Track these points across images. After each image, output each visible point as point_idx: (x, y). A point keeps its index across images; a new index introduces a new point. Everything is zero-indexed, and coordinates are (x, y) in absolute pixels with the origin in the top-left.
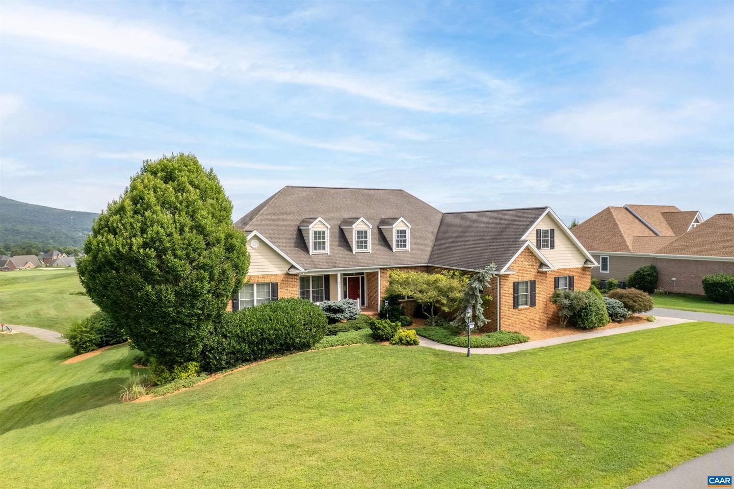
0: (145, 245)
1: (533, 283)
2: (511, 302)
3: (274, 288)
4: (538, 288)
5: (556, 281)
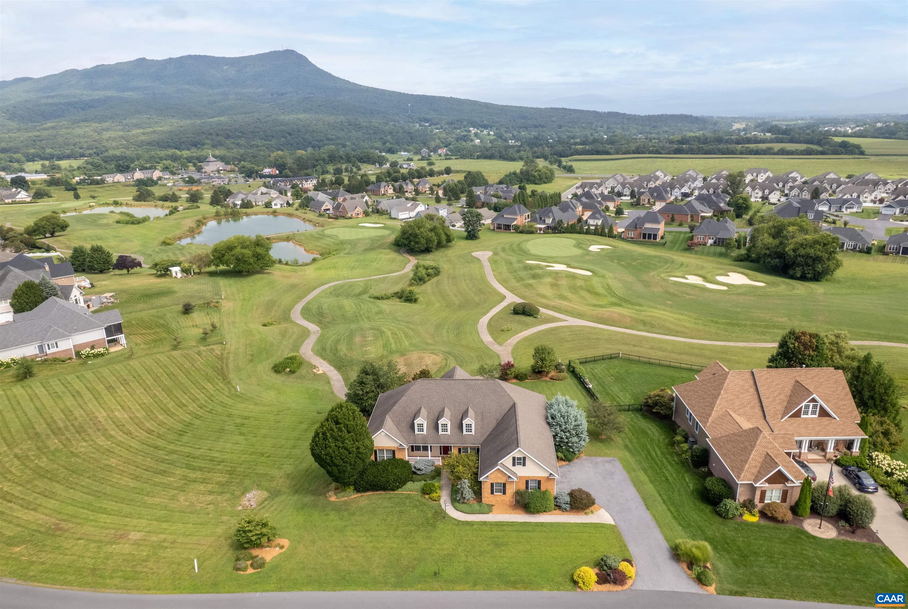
0: (326, 455)
1: (504, 485)
2: (490, 491)
3: (394, 452)
4: (507, 487)
5: (527, 482)
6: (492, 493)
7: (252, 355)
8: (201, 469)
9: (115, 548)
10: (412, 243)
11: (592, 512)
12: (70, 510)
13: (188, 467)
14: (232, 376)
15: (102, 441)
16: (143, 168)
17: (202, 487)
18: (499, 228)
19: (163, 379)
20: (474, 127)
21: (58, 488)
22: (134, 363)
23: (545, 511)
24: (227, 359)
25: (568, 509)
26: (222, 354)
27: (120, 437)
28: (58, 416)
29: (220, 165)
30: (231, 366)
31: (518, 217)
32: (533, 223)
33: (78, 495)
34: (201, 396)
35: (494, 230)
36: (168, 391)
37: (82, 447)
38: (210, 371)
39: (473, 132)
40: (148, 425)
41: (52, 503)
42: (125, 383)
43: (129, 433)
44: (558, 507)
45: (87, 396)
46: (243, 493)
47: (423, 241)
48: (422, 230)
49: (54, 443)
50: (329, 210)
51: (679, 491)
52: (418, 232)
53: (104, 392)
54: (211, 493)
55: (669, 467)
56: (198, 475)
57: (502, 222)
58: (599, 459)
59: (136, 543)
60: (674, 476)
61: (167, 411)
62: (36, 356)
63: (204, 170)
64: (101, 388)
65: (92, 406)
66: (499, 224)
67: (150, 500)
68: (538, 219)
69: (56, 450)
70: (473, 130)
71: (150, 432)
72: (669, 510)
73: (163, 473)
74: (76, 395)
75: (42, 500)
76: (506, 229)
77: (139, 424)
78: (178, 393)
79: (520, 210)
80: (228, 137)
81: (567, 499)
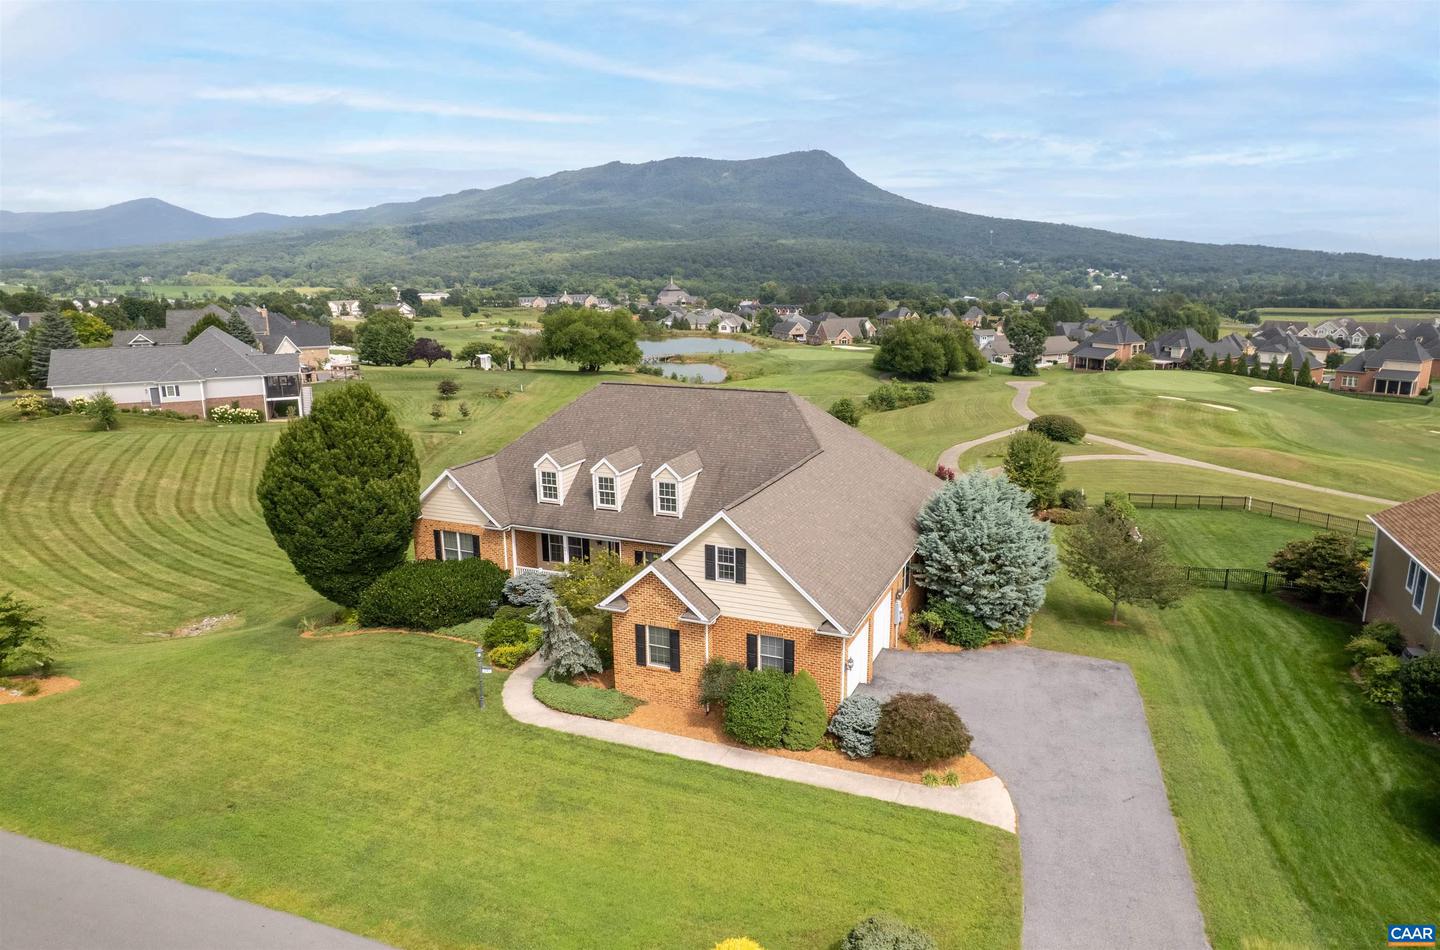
1: (674, 635)
2: (633, 653)
3: (477, 543)
4: (685, 645)
5: (751, 641)
6: (641, 660)
8: (188, 571)
10: (898, 359)
11: (950, 780)
13: (174, 565)
15: (79, 508)
16: (573, 292)
18: (1081, 366)
20: (1095, 267)
23: (784, 744)
25: (864, 750)
27: (122, 510)
29: (684, 297)
31: (1120, 348)
32: (1145, 355)
35: (1072, 369)
39: (1092, 274)
40: (196, 505)
43: (145, 508)
44: (835, 740)
46: (203, 617)
47: (917, 355)
48: (919, 336)
50: (801, 336)
51: (1331, 783)
52: (911, 338)
53: (182, 456)
54: (148, 604)
55: (1311, 716)
56: (171, 578)
57: (1087, 354)
58: (1069, 659)
60: (1325, 740)
62: (143, 403)
63: (658, 301)
65: (135, 466)
66: (1081, 359)
68: (1158, 351)
70: (1092, 272)
71: (186, 513)
72: (1265, 830)
76: (1093, 368)
77: (182, 501)
79: (1124, 335)
80: (708, 265)
81: (872, 718)
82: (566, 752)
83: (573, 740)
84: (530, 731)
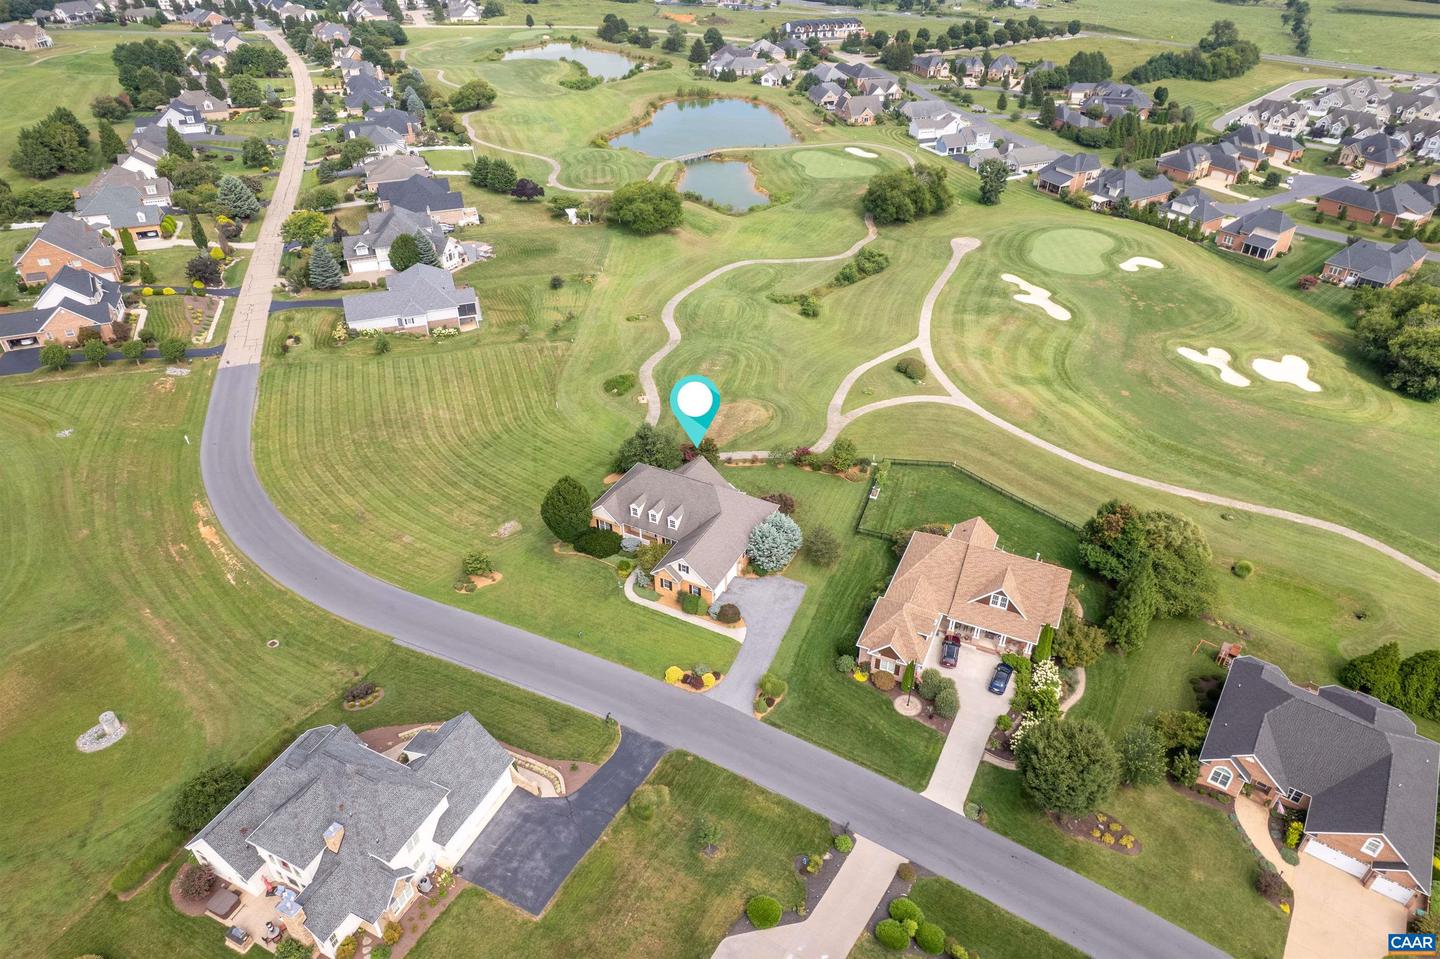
1: (671, 583)
2: (660, 584)
3: (612, 526)
4: (674, 585)
5: (690, 587)
6: (662, 586)
7: (592, 363)
8: (484, 488)
9: (391, 546)
10: (879, 209)
11: (731, 626)
12: (375, 503)
13: (477, 484)
14: (561, 386)
15: (420, 443)
17: (476, 506)
18: (1043, 186)
19: (495, 377)
21: (373, 480)
22: (476, 352)
23: (696, 615)
24: (566, 362)
25: (714, 618)
26: (563, 356)
27: (435, 440)
28: (393, 406)
30: (565, 374)
31: (1076, 176)
32: (1091, 192)
33: (385, 491)
34: (521, 406)
35: (1036, 187)
36: (494, 394)
37: (402, 443)
38: (542, 375)
40: (462, 430)
41: (365, 494)
42: (460, 376)
43: (443, 436)
45: (424, 386)
46: (504, 522)
47: (893, 208)
49: (383, 435)
52: (888, 194)
53: (438, 385)
54: (481, 514)
56: (478, 493)
57: (1051, 179)
59: (405, 546)
61: (484, 418)
62: (396, 329)
64: (437, 379)
65: (423, 400)
66: (1045, 180)
67: (432, 509)
68: (1101, 187)
69: (383, 442)
71: (461, 438)
72: (800, 648)
73: (454, 484)
74: (415, 384)
75: (360, 489)
76: (1050, 192)
77: (455, 428)
78: (502, 397)
79: (1082, 163)
81: (717, 610)
82: (642, 612)
83: (645, 608)
84: (633, 604)
